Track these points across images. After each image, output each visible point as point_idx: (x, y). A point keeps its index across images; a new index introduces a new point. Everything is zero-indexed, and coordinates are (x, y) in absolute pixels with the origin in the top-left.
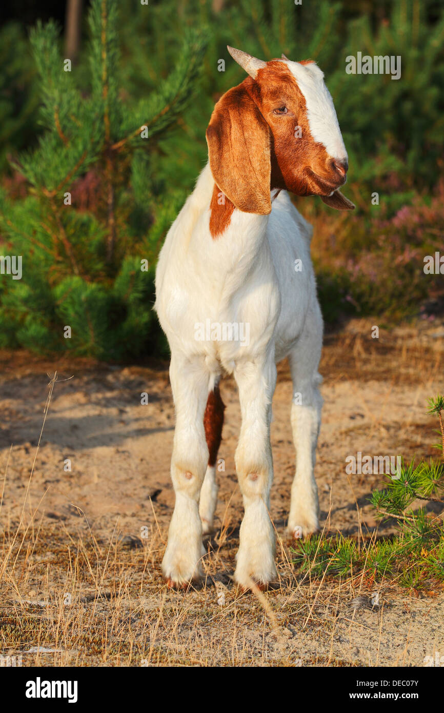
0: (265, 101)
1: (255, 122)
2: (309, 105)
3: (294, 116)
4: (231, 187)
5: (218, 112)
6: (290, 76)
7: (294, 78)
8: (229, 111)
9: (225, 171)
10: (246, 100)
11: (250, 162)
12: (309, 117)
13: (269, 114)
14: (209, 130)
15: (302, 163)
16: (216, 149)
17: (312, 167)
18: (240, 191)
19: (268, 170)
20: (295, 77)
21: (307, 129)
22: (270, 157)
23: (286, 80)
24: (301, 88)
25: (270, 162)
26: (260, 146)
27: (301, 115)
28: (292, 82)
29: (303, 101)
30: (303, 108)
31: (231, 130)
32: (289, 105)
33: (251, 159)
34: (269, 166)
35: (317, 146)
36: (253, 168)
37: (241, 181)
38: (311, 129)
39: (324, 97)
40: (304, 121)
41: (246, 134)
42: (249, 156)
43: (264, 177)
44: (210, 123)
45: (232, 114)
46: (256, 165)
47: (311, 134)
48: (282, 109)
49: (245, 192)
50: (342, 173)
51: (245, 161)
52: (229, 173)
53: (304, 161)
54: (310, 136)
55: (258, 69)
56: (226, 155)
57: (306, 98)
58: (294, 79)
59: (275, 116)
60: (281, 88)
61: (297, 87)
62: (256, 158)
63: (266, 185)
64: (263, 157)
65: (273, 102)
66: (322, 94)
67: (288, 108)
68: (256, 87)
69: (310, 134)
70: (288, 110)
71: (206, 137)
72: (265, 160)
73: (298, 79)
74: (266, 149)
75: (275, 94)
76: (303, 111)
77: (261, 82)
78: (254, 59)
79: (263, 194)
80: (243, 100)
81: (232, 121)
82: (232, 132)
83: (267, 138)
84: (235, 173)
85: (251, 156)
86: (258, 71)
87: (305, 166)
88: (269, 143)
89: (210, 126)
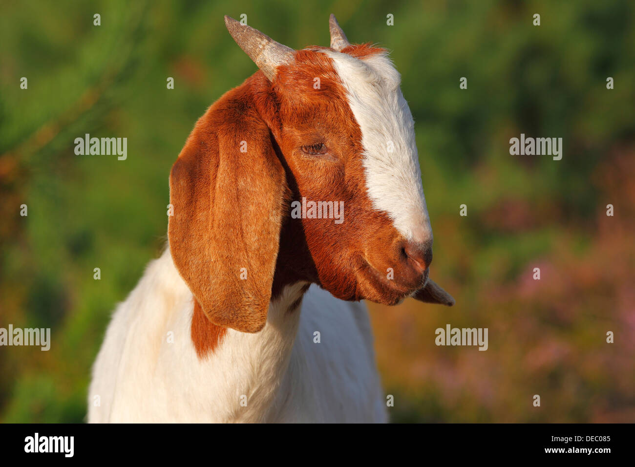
0: (286, 129)
1: (261, 161)
2: (368, 141)
3: (338, 161)
4: (202, 275)
5: (198, 135)
6: (335, 84)
7: (342, 88)
8: (220, 137)
9: (194, 244)
10: (252, 119)
11: (242, 233)
12: (366, 163)
13: (293, 152)
14: (177, 167)
15: (349, 245)
16: (183, 201)
17: (366, 254)
18: (215, 284)
19: (273, 251)
20: (345, 86)
21: (360, 184)
22: (278, 229)
23: (327, 91)
24: (355, 108)
25: (277, 238)
26: (263, 207)
27: (350, 159)
28: (338, 97)
29: (355, 135)
30: (356, 148)
31: (216, 171)
32: (330, 141)
33: (244, 228)
34: (275, 244)
35: (376, 217)
36: (246, 244)
37: (219, 265)
38: (368, 185)
39: (396, 125)
40: (356, 169)
41: (241, 183)
42: (241, 220)
43: (263, 263)
44: (180, 155)
45: (223, 142)
46: (252, 239)
47: (368, 195)
48: (317, 148)
49: (224, 286)
50: (420, 267)
51: (232, 230)
52: (201, 250)
53: (352, 242)
54: (366, 198)
55: (278, 64)
56: (201, 216)
57: (363, 129)
58: (344, 91)
59: (303, 156)
60: (317, 108)
61: (346, 106)
62: (254, 226)
63: (265, 279)
64: (266, 227)
65: (300, 134)
66: (393, 118)
67: (328, 146)
68: (273, 97)
69: (366, 194)
70: (328, 150)
71: (170, 178)
72: (269, 233)
73: (351, 92)
74: (274, 212)
75: (305, 117)
76: (356, 151)
77: (281, 90)
78: (273, 44)
79: (255, 295)
80: (247, 119)
81: (221, 154)
82: (219, 175)
83: (278, 192)
84: (211, 250)
85: (244, 223)
86: (279, 68)
87: (353, 251)
88: (281, 202)
89: (180, 160)
